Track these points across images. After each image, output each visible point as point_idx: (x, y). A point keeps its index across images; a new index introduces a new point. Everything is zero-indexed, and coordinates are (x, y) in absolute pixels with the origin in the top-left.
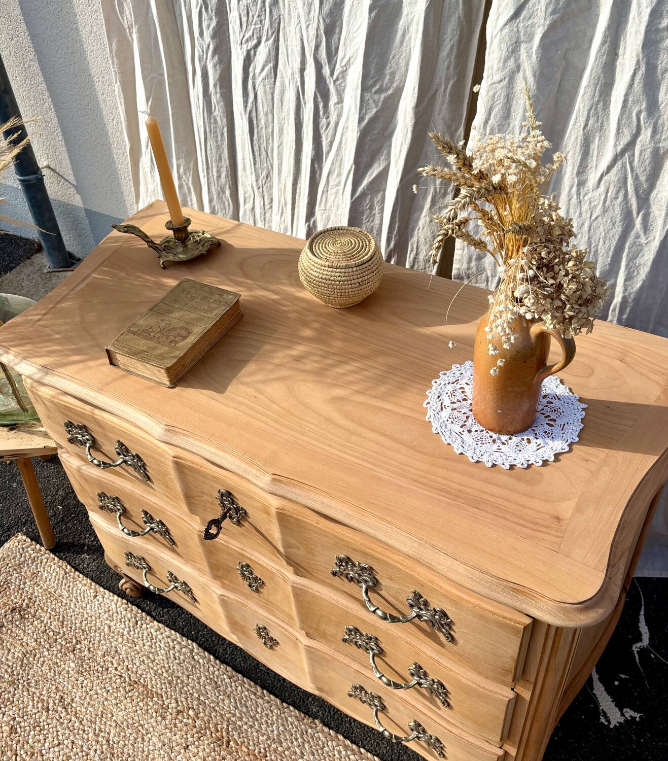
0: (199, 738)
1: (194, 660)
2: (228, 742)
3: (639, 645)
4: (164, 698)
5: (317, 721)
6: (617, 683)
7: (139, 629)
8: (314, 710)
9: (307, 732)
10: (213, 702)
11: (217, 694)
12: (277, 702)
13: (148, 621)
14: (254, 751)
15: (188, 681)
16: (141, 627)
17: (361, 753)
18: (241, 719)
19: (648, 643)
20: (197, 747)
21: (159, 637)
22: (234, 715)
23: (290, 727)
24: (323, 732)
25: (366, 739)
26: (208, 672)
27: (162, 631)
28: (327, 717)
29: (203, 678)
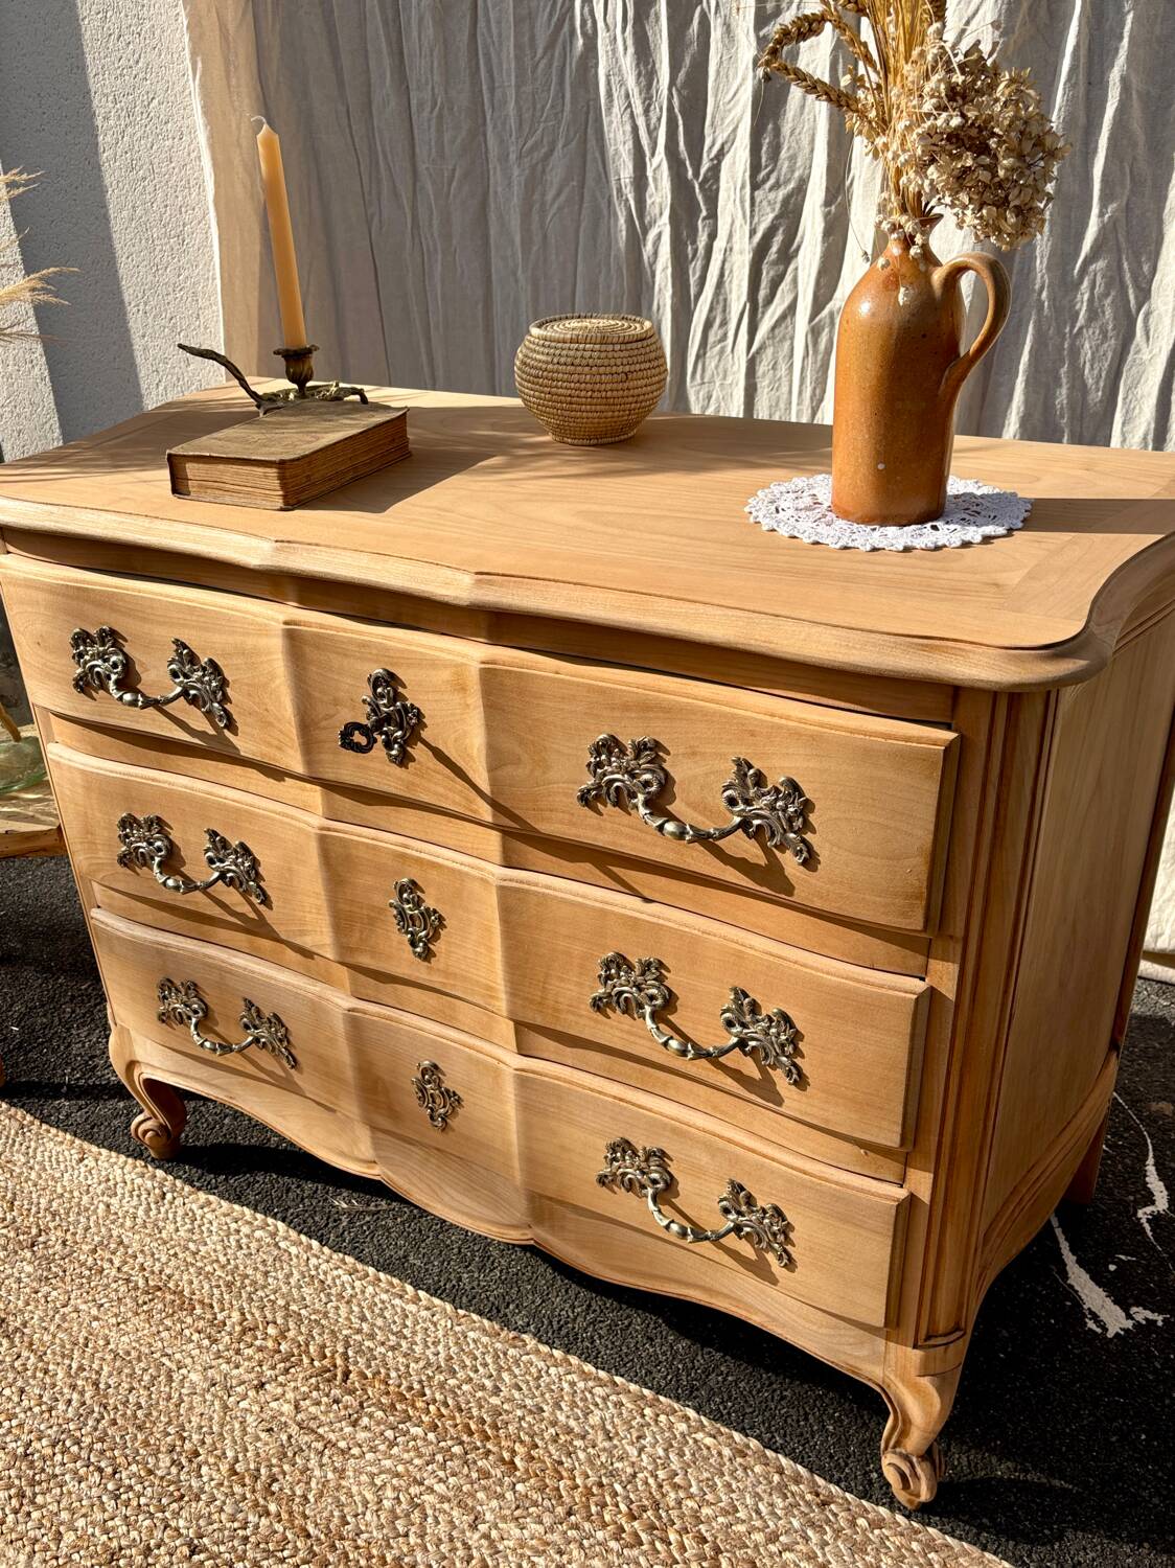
0: (287, 1371)
1: (279, 1248)
2: (346, 1374)
3: (1149, 1209)
4: (216, 1310)
5: (524, 1336)
6: (1112, 1268)
7: (167, 1206)
8: (521, 1323)
9: (505, 1354)
10: (316, 1312)
11: (324, 1300)
12: (445, 1310)
13: (185, 1193)
14: (399, 1386)
15: (266, 1280)
16: (171, 1203)
17: (615, 1384)
18: (372, 1336)
19: (1167, 1205)
20: (282, 1385)
21: (209, 1216)
22: (359, 1331)
23: (472, 1346)
24: (538, 1351)
25: (625, 1365)
26: (307, 1265)
27: (213, 1206)
28: (547, 1333)
29: (296, 1276)
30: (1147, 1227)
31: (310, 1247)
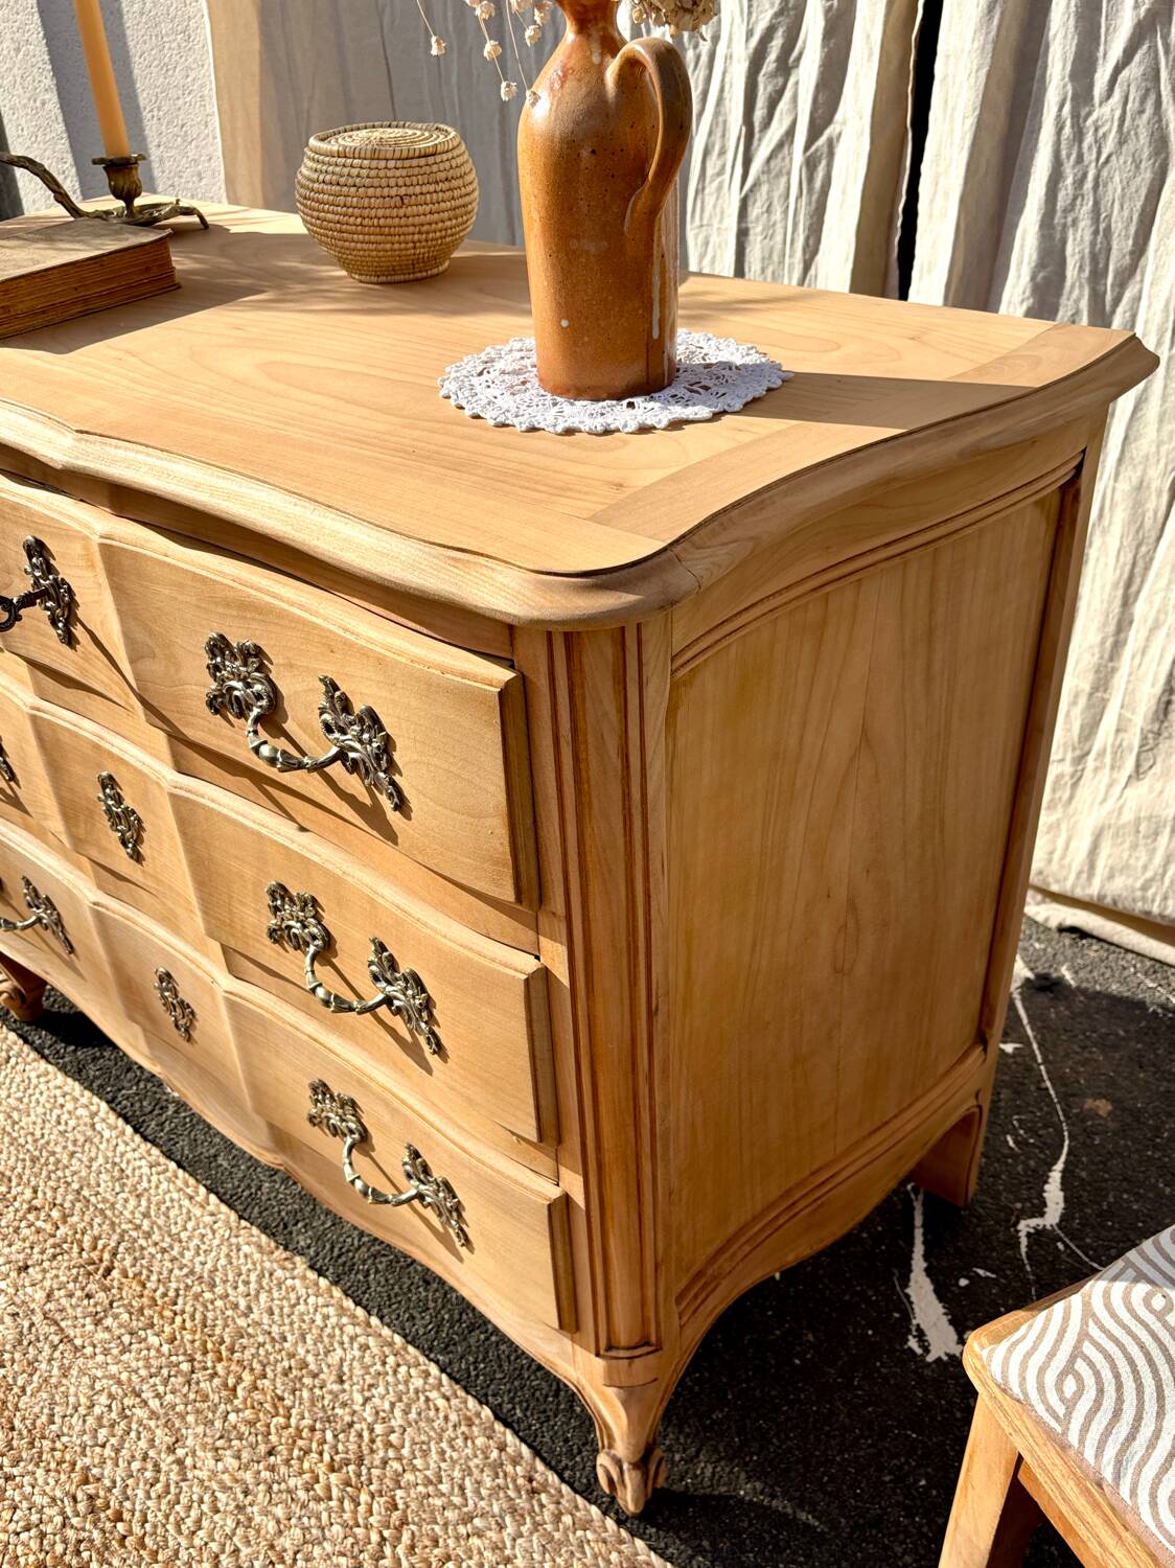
0: (54, 1257)
1: (94, 1129)
2: (108, 1271)
3: (1034, 1222)
4: (14, 1184)
5: (298, 1259)
6: (963, 1282)
7: (9, 1070)
8: (302, 1243)
9: (271, 1275)
10: (105, 1200)
11: (118, 1189)
12: (228, 1217)
13: (29, 1060)
14: (155, 1291)
15: (70, 1160)
16: (13, 1068)
17: (369, 1325)
18: (148, 1235)
19: (1057, 1220)
20: (44, 1271)
21: (43, 1087)
22: (138, 1227)
23: (242, 1260)
24: (304, 1278)
25: (390, 1306)
26: (114, 1151)
27: (50, 1077)
28: (324, 1259)
29: (101, 1160)
30: (1024, 1241)
31: (123, 1133)
